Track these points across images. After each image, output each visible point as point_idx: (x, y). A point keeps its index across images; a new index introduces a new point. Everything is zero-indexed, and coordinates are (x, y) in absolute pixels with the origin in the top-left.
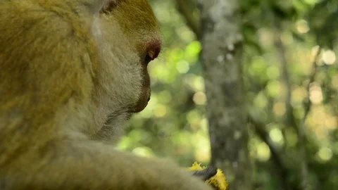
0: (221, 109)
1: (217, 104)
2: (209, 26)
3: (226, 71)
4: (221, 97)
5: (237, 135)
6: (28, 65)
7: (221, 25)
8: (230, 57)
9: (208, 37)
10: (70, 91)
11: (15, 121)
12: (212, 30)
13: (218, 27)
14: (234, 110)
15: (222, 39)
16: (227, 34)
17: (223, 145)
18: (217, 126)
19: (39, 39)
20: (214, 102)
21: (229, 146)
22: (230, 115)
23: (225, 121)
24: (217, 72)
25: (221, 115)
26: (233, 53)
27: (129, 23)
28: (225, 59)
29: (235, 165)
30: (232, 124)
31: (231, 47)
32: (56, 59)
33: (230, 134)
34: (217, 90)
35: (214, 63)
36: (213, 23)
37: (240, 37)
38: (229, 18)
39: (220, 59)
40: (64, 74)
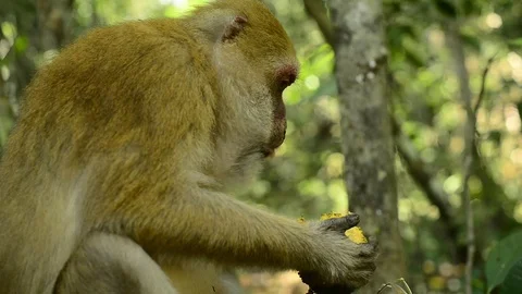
0: (360, 142)
1: (356, 136)
2: (345, 37)
3: (367, 94)
4: (360, 127)
5: (382, 175)
6: (143, 96)
7: (360, 35)
8: (371, 76)
9: (343, 51)
10: (188, 124)
11: (132, 156)
12: (348, 43)
13: (355, 38)
14: (376, 143)
15: (362, 54)
16: (368, 48)
17: (363, 187)
18: (356, 164)
19: (155, 67)
20: (351, 134)
21: (369, 190)
22: (372, 150)
23: (366, 157)
24: (355, 96)
25: (361, 150)
26: (375, 71)
27: (255, 51)
28: (365, 79)
29: (379, 212)
30: (375, 161)
31: (373, 64)
32: (172, 88)
33: (373, 173)
34: (356, 118)
35: (351, 84)
36: (350, 34)
37: (384, 51)
38: (370, 27)
39: (359, 78)
40: (181, 106)
